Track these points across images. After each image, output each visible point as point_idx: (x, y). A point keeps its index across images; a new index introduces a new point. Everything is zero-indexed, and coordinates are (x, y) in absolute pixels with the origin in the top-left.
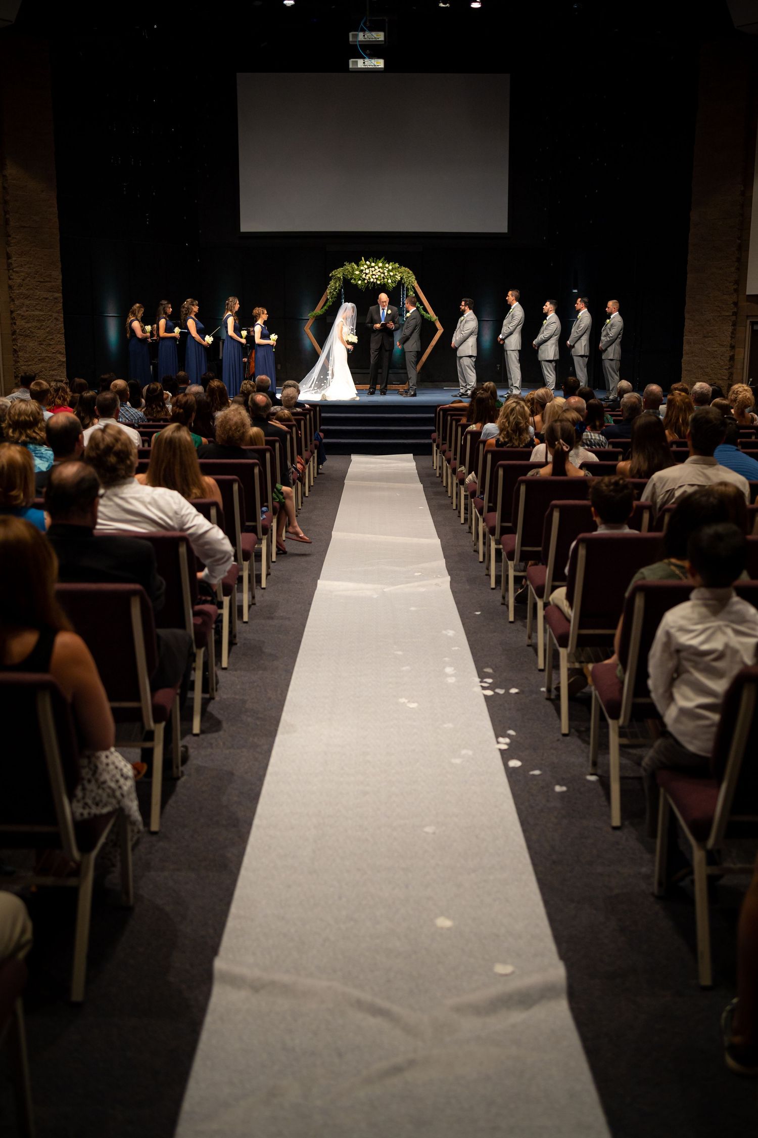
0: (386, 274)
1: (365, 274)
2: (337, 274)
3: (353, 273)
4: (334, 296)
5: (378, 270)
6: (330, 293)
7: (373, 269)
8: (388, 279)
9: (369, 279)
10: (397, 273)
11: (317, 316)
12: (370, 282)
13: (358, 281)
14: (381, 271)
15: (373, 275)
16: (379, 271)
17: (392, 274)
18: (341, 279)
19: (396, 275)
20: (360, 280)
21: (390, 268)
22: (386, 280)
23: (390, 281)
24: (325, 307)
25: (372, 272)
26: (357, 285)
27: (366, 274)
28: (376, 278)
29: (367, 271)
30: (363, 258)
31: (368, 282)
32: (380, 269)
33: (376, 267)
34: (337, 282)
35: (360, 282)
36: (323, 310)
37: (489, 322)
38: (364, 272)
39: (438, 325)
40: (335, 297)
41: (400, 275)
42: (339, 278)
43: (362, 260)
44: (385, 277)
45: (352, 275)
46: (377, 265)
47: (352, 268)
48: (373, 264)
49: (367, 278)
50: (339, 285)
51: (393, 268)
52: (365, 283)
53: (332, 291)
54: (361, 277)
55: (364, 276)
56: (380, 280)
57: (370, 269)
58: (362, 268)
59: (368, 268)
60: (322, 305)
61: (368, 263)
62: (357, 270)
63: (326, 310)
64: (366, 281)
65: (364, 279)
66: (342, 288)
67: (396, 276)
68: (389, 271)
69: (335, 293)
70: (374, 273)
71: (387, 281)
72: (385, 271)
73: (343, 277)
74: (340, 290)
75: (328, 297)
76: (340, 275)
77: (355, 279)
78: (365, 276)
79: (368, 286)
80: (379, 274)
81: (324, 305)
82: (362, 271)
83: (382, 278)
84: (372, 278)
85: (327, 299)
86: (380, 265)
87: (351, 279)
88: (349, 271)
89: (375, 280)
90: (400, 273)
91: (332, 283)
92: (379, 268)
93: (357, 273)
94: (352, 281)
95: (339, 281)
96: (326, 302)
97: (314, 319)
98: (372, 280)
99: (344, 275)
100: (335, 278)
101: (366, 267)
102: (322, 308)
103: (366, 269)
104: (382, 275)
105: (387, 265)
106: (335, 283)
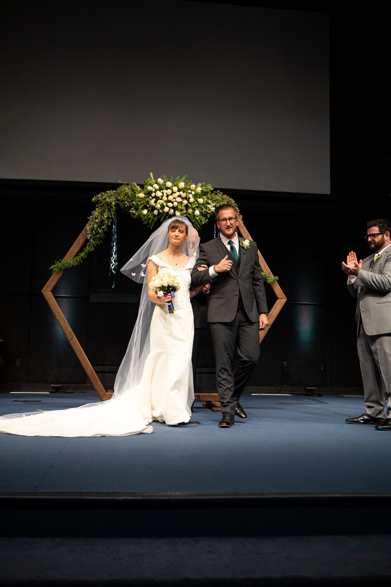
0: (192, 200)
1: (154, 199)
2: (105, 199)
3: (133, 197)
4: (98, 236)
5: (178, 194)
6: (92, 229)
7: (169, 191)
8: (194, 209)
9: (163, 207)
10: (210, 201)
11: (66, 269)
12: (164, 212)
13: (143, 209)
14: (184, 195)
15: (169, 201)
16: (180, 196)
17: (201, 201)
18: (112, 208)
19: (209, 204)
20: (145, 207)
21: (199, 189)
22: (190, 211)
23: (197, 212)
24: (82, 254)
25: (168, 196)
26: (140, 218)
27: (157, 198)
28: (173, 208)
29: (159, 194)
30: (151, 175)
31: (159, 213)
32: (181, 193)
33: (175, 189)
34: (104, 211)
35: (145, 212)
36: (78, 258)
37: (309, 306)
38: (153, 195)
39: (278, 290)
40: (100, 238)
41: (214, 204)
42: (109, 204)
43: (150, 177)
44: (190, 205)
45: (132, 201)
46: (177, 185)
47: (133, 190)
48: (169, 184)
49: (158, 206)
50: (108, 218)
51: (202, 191)
52: (154, 216)
53: (96, 226)
54: (148, 202)
55: (152, 202)
56: (181, 210)
57: (165, 191)
58: (150, 188)
59: (161, 189)
60: (77, 250)
61: (160, 180)
62: (140, 192)
63: (82, 258)
64: (156, 212)
65: (153, 208)
66: (112, 223)
67: (208, 206)
68: (196, 196)
69: (100, 231)
70: (171, 198)
71: (193, 212)
72: (191, 196)
73: (117, 205)
74: (110, 228)
75: (89, 236)
76: (112, 201)
77: (137, 209)
78: (156, 202)
79: (159, 219)
80: (179, 199)
81: (81, 250)
82: (149, 193)
83: (184, 208)
84: (167, 206)
85: (87, 241)
86: (182, 185)
87: (129, 208)
88: (126, 194)
89: (172, 211)
90: (215, 201)
91: (96, 213)
92: (179, 190)
93: (142, 195)
94: (133, 211)
95: (109, 210)
96: (84, 245)
97: (61, 274)
98: (166, 209)
99: (117, 200)
100: (102, 206)
101: (156, 186)
102: (75, 257)
103: (156, 190)
104: (185, 202)
105: (193, 186)
106: (102, 214)
